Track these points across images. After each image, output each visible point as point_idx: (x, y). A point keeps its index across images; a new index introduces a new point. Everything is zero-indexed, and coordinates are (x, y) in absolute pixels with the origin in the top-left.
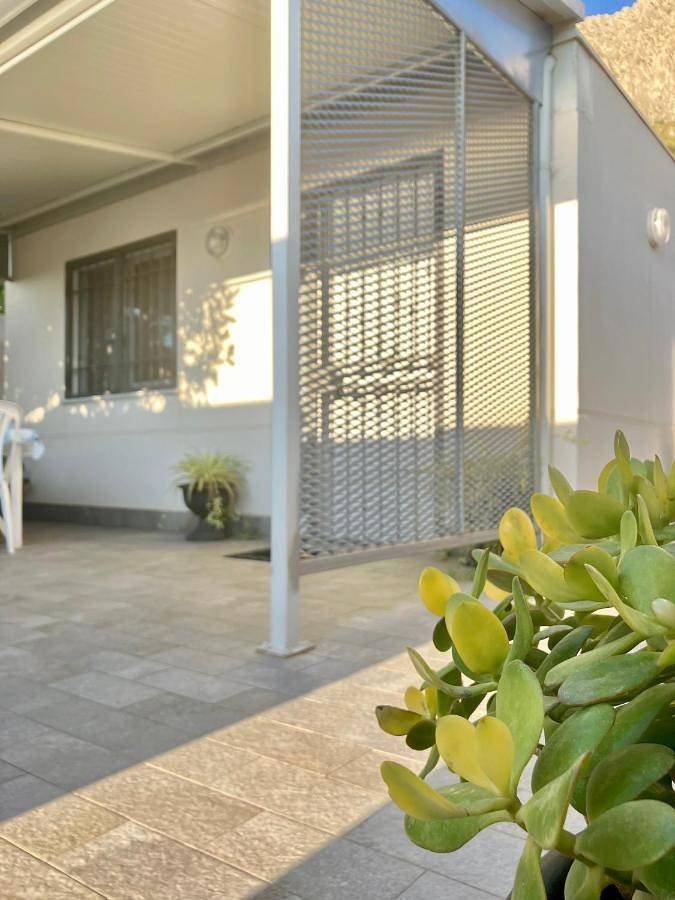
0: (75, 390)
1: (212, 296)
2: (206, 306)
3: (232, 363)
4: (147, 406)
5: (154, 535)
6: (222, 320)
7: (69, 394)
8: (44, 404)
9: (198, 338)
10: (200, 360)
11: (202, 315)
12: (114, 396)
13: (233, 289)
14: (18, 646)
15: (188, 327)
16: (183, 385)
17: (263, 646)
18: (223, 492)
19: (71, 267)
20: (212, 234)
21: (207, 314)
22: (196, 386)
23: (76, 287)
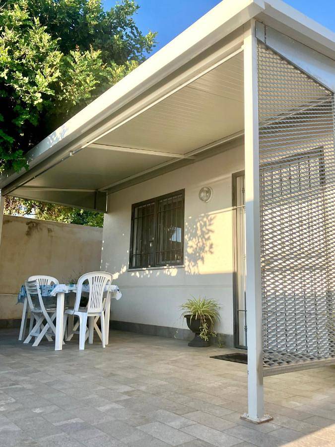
0: (134, 264)
1: (202, 220)
2: (198, 224)
3: (212, 253)
4: (169, 274)
5: (172, 341)
6: (207, 231)
7: (131, 267)
8: (119, 271)
9: (194, 240)
10: (195, 251)
11: (197, 228)
12: (153, 268)
13: (212, 216)
14: (117, 402)
15: (189, 235)
16: (186, 263)
17: (244, 415)
18: (208, 320)
19: (134, 206)
20: (202, 191)
21: (199, 228)
22: (193, 264)
23: (136, 216)
